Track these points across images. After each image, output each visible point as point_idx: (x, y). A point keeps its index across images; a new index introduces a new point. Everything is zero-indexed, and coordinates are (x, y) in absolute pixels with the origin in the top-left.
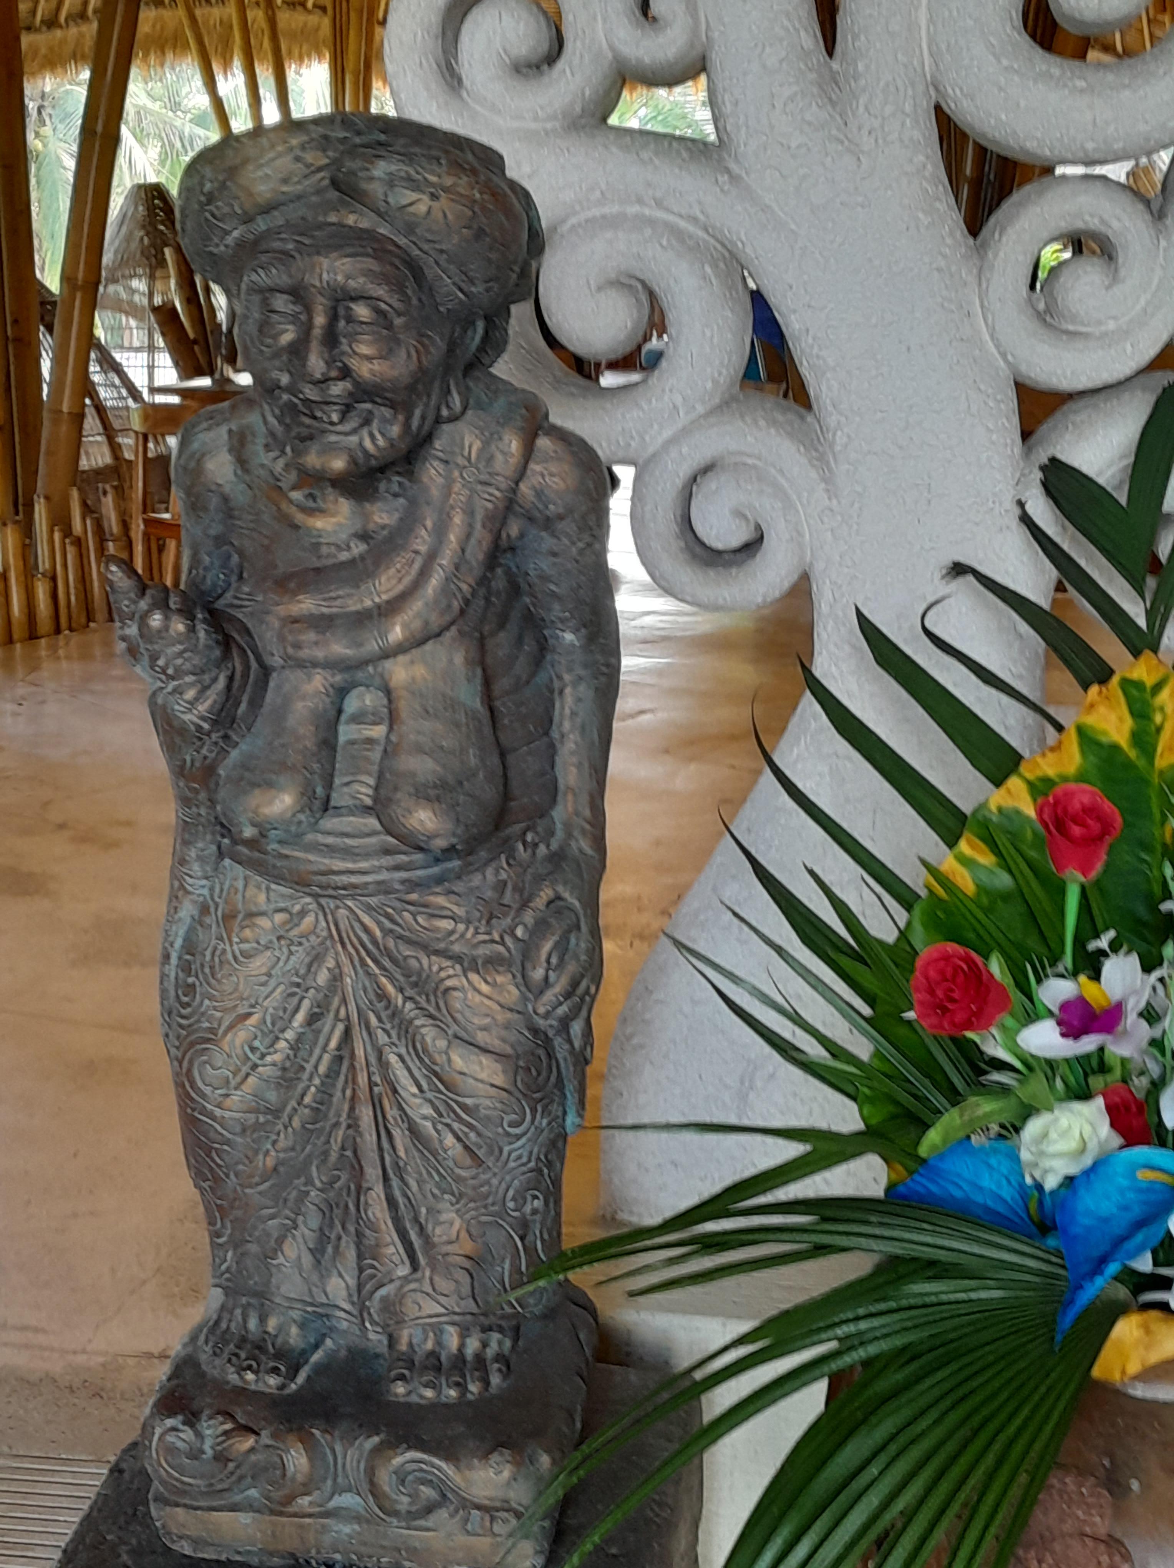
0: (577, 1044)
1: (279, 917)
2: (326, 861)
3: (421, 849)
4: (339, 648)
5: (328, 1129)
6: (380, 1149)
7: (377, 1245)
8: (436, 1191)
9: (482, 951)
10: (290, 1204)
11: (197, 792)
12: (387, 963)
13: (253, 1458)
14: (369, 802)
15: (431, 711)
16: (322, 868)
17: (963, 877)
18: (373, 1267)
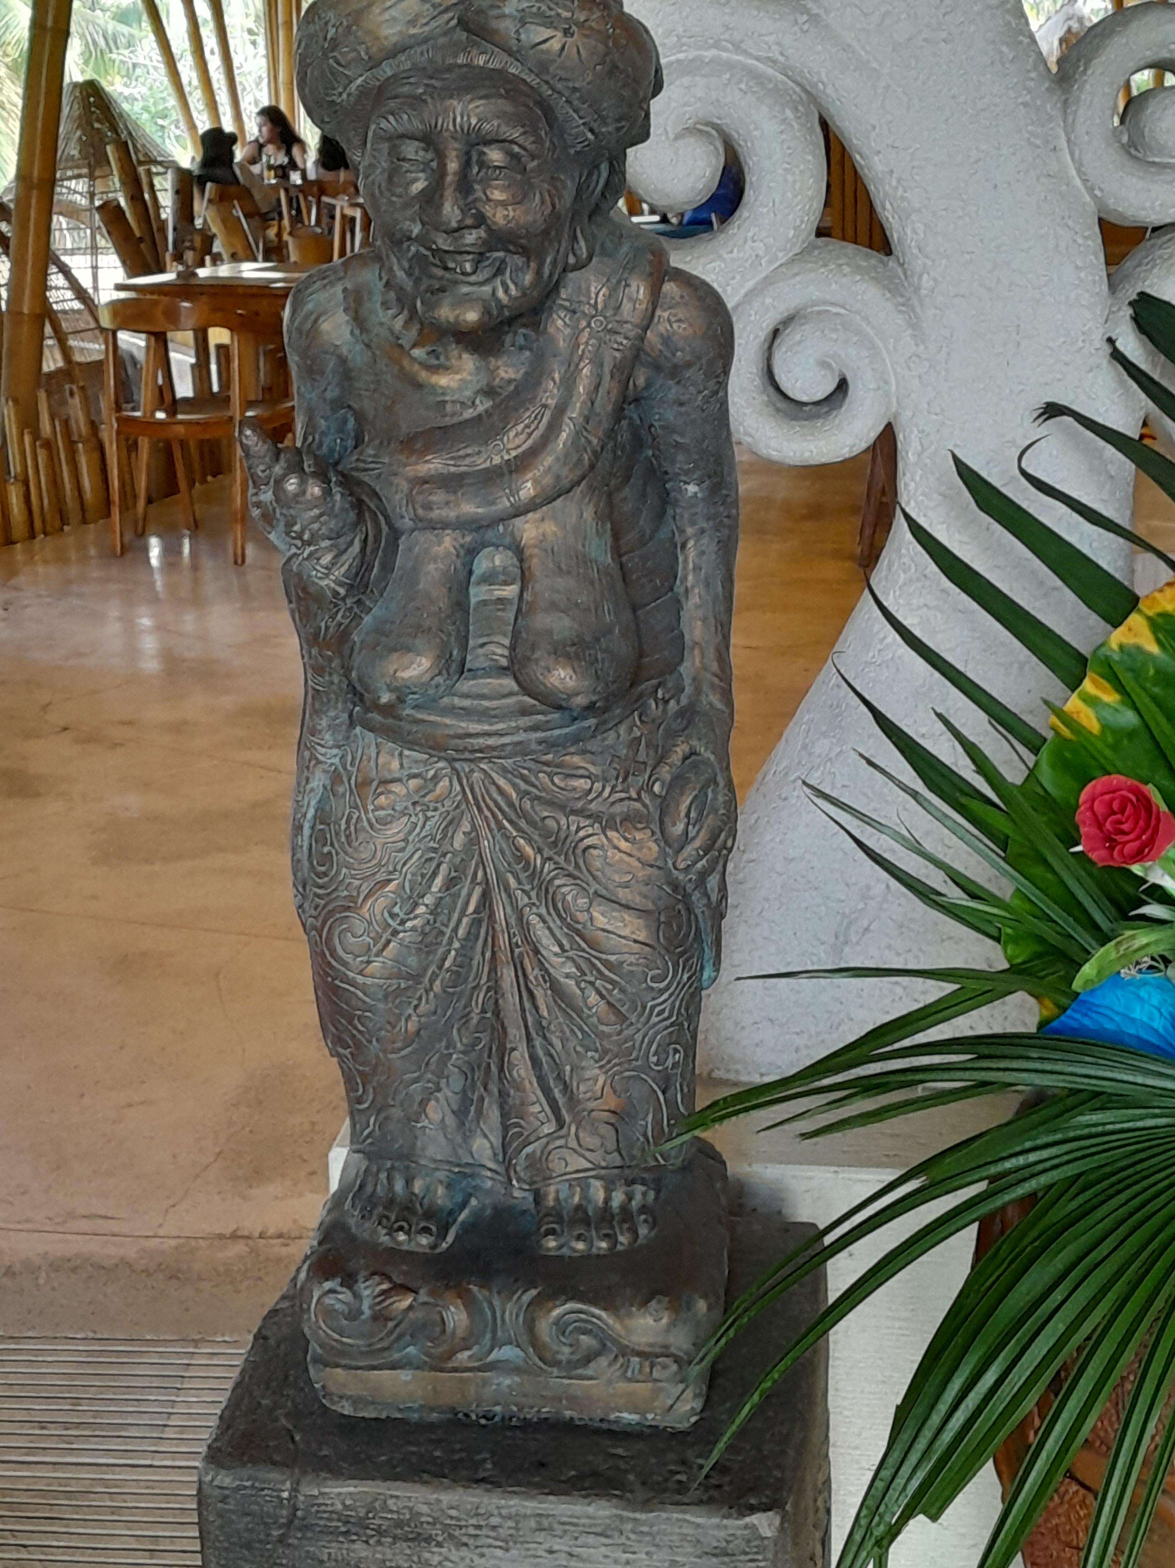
0: (714, 898)
1: (413, 783)
2: (463, 725)
3: (559, 708)
4: (469, 508)
5: (468, 993)
6: (523, 1010)
7: (522, 1104)
8: (579, 1049)
9: (618, 809)
10: (432, 1067)
11: (330, 660)
12: (523, 824)
13: (411, 1315)
14: (504, 662)
15: (563, 567)
16: (460, 731)
17: (1087, 717)
18: (517, 1125)
